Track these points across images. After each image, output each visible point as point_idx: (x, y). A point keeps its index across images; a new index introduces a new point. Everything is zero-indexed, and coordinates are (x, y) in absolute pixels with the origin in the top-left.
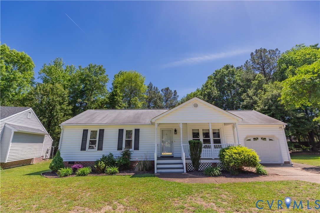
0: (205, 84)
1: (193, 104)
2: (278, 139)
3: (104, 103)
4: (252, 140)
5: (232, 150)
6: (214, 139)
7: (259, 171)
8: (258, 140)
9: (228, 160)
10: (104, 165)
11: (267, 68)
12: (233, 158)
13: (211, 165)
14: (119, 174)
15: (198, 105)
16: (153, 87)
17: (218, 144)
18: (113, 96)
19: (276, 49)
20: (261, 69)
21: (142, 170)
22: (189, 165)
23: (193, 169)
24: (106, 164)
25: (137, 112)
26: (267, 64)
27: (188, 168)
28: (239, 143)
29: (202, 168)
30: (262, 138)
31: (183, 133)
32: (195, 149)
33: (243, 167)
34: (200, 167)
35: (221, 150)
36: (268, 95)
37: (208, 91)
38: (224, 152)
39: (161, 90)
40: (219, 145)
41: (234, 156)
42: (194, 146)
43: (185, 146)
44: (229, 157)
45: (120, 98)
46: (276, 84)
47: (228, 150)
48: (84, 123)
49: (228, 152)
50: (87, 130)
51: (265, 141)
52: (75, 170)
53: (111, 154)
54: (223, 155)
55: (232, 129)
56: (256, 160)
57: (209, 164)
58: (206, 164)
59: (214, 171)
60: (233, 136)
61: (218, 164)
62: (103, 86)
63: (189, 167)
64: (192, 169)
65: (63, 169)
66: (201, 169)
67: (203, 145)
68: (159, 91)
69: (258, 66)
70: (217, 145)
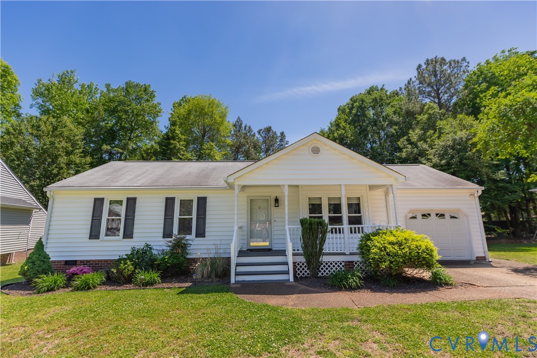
0: (334, 120)
1: (311, 148)
2: (466, 216)
3: (151, 152)
4: (419, 217)
5: (385, 237)
6: (349, 216)
7: (438, 279)
8: (430, 218)
9: (377, 257)
10: (131, 268)
11: (446, 93)
12: (387, 253)
13: (343, 266)
14: (160, 286)
15: (321, 150)
16: (243, 125)
17: (357, 226)
18: (168, 139)
19: (462, 58)
20: (433, 94)
21: (209, 277)
22: (301, 267)
23: (308, 274)
24: (136, 266)
25: (206, 166)
26: (443, 87)
27: (299, 272)
28: (397, 224)
29: (325, 271)
30: (437, 215)
31: (289, 204)
32: (313, 236)
33: (406, 269)
34: (322, 269)
35: (362, 237)
36: (447, 139)
37: (340, 132)
38: (368, 240)
39: (258, 132)
40: (359, 228)
41: (390, 248)
42: (311, 229)
43: (294, 230)
44: (379, 251)
45: (181, 143)
46: (461, 120)
47: (376, 238)
48: (95, 185)
49: (377, 241)
50: (102, 200)
51: (441, 220)
52: (70, 278)
53: (147, 245)
54: (367, 246)
55: (383, 197)
56: (431, 256)
57: (338, 264)
58: (334, 264)
59: (350, 278)
60: (385, 209)
61: (356, 263)
62: (152, 123)
63: (301, 269)
64: (306, 274)
65: (45, 276)
66: (322, 274)
67: (329, 226)
68: (254, 133)
69: (429, 89)
70: (355, 228)
